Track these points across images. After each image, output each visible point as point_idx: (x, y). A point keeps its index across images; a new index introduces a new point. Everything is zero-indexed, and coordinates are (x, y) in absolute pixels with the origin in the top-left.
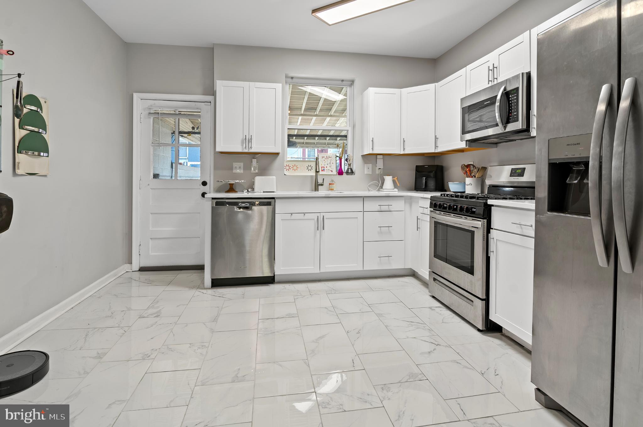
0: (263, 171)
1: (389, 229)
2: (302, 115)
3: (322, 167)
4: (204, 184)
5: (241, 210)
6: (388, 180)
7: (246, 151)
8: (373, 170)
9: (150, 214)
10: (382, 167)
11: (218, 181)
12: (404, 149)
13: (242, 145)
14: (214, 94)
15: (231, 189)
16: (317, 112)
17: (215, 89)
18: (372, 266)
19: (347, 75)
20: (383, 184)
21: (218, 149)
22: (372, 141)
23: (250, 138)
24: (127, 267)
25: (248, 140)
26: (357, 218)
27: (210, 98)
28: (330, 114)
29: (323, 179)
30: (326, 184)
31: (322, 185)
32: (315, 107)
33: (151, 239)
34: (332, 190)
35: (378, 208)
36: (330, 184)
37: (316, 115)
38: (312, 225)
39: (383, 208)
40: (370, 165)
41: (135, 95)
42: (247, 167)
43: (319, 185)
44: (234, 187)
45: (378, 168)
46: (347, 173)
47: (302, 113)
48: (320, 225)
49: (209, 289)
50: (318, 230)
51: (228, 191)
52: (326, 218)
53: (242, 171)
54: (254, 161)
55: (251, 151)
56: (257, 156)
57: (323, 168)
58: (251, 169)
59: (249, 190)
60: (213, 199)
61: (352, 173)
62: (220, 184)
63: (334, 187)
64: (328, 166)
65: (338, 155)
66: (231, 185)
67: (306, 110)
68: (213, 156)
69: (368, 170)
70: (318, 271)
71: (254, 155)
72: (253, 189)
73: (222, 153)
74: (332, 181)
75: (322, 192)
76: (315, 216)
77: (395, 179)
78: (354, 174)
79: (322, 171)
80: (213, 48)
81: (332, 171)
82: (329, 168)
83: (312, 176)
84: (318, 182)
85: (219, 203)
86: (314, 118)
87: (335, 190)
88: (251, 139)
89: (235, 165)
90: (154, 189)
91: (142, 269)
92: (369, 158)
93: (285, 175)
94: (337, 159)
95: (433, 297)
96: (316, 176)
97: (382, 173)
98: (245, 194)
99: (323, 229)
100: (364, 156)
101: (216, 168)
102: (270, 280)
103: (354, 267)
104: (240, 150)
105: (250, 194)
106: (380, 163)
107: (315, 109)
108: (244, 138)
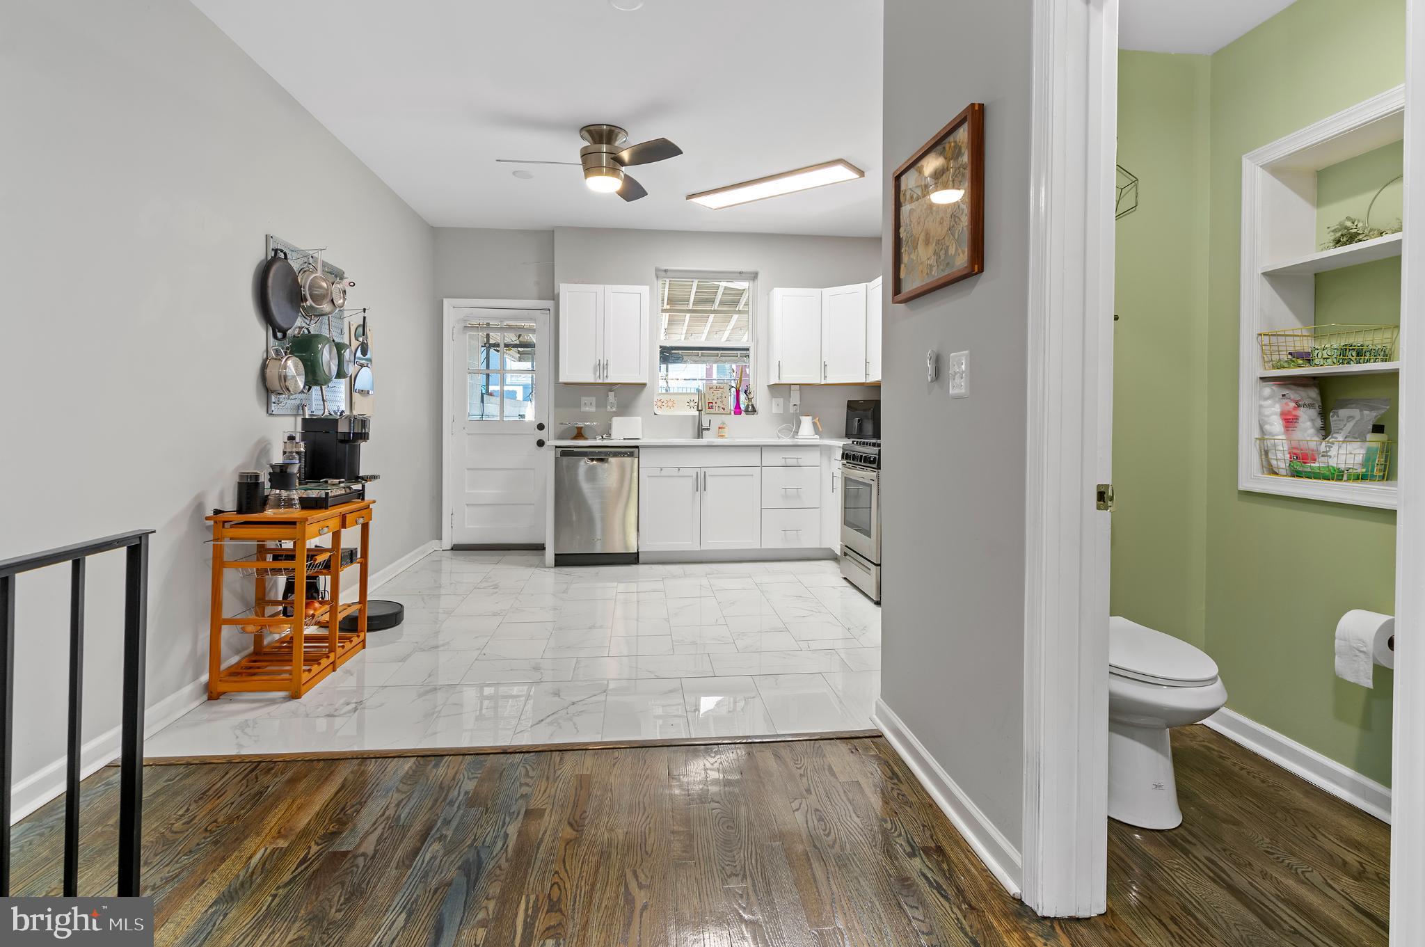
0: (624, 409)
1: (798, 491)
2: (689, 311)
3: (709, 403)
4: (541, 427)
5: (595, 462)
6: (807, 423)
7: (600, 381)
8: (786, 408)
9: (466, 470)
10: (798, 403)
11: (562, 424)
12: (825, 377)
13: (595, 374)
14: (555, 298)
15: (579, 434)
16: (716, 307)
17: (556, 292)
18: (773, 542)
19: (747, 267)
20: (798, 427)
21: (561, 380)
22: (779, 365)
23: (605, 363)
24: (434, 545)
25: (602, 366)
26: (752, 475)
27: (549, 304)
28: (737, 309)
29: (710, 421)
30: (714, 427)
31: (708, 429)
32: (712, 299)
33: (467, 505)
34: (722, 436)
35: (782, 462)
36: (719, 428)
37: (715, 312)
38: (689, 484)
39: (790, 462)
40: (781, 400)
41: (446, 301)
42: (602, 404)
43: (704, 429)
44: (582, 432)
45: (792, 404)
46: (747, 411)
47: (690, 308)
48: (700, 485)
49: (552, 568)
50: (697, 490)
51: (575, 438)
52: (710, 476)
53: (593, 409)
54: (611, 395)
55: (607, 381)
56: (616, 387)
57: (711, 405)
58: (606, 407)
59: (604, 436)
60: (556, 447)
61: (754, 411)
62: (563, 427)
63: (725, 432)
64: (718, 401)
65: (734, 385)
66: (579, 429)
67: (696, 303)
68: (553, 387)
69: (776, 407)
70: (697, 549)
71: (611, 386)
72: (610, 435)
73: (565, 383)
74: (723, 423)
75: (708, 438)
76: (693, 472)
77: (816, 420)
78: (758, 414)
79: (709, 408)
80: (553, 231)
81: (724, 409)
82: (719, 404)
83: (694, 416)
84: (702, 425)
85: (566, 453)
86: (712, 316)
87: (726, 436)
88: (607, 364)
89: (584, 400)
90: (472, 434)
91: (456, 548)
92: (778, 390)
93: (655, 414)
94: (732, 391)
95: (845, 578)
96: (700, 416)
97: (798, 411)
98: (598, 442)
99: (705, 490)
100: (770, 387)
101: (557, 405)
102: (632, 559)
103: (748, 542)
104: (591, 380)
105: (605, 441)
106: (795, 398)
107: (713, 301)
108: (598, 363)
